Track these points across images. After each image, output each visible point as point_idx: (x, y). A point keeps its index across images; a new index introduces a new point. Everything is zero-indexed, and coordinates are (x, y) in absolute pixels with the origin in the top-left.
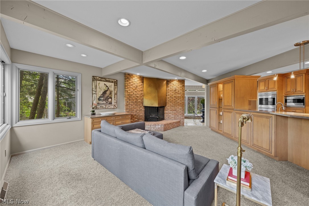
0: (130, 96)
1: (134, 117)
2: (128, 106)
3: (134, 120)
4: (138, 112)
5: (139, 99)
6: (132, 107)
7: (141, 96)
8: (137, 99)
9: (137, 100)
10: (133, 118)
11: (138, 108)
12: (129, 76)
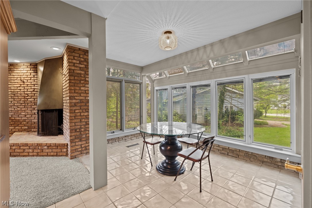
0: (14, 94)
1: (22, 123)
2: (12, 107)
3: (23, 128)
4: (28, 116)
5: (30, 97)
6: (18, 109)
7: (34, 93)
8: (26, 98)
9: (28, 99)
10: (19, 125)
11: (29, 111)
12: (12, 67)
